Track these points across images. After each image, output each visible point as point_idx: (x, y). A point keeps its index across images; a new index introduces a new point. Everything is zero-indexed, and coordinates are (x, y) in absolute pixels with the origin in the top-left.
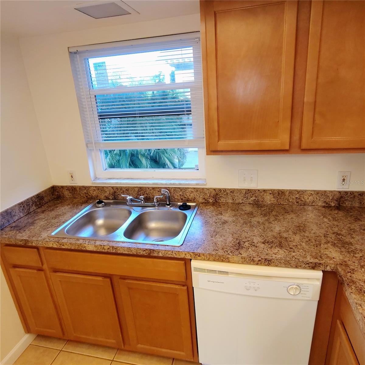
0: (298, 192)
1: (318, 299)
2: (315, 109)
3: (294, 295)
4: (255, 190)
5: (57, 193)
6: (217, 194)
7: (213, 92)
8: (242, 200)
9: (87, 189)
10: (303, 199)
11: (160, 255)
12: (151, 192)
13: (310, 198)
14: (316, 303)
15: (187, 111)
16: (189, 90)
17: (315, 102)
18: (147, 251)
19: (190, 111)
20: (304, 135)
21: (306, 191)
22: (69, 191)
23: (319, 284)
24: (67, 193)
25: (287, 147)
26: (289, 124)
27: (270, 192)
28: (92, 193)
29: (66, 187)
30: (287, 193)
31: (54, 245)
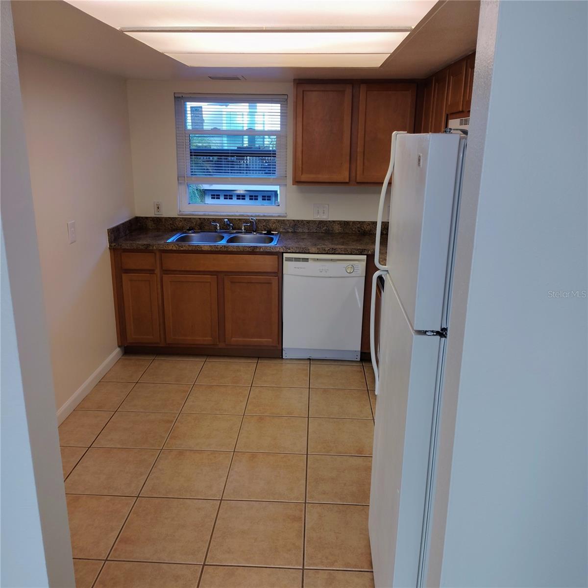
0: (359, 222)
1: (364, 275)
2: (364, 156)
3: (350, 273)
4: (326, 221)
5: (139, 224)
6: (295, 225)
7: (300, 141)
8: (316, 229)
9: (173, 220)
10: (363, 229)
11: (261, 250)
12: (237, 223)
13: (368, 227)
14: (364, 278)
15: (273, 154)
16: (275, 137)
17: (364, 152)
18: (252, 248)
19: (275, 154)
20: (358, 173)
21: (365, 222)
22: (154, 222)
23: (364, 263)
24: (150, 225)
25: (347, 180)
26: (348, 165)
27: (338, 223)
28: (177, 224)
29: (150, 217)
30: (351, 224)
31: (174, 247)
